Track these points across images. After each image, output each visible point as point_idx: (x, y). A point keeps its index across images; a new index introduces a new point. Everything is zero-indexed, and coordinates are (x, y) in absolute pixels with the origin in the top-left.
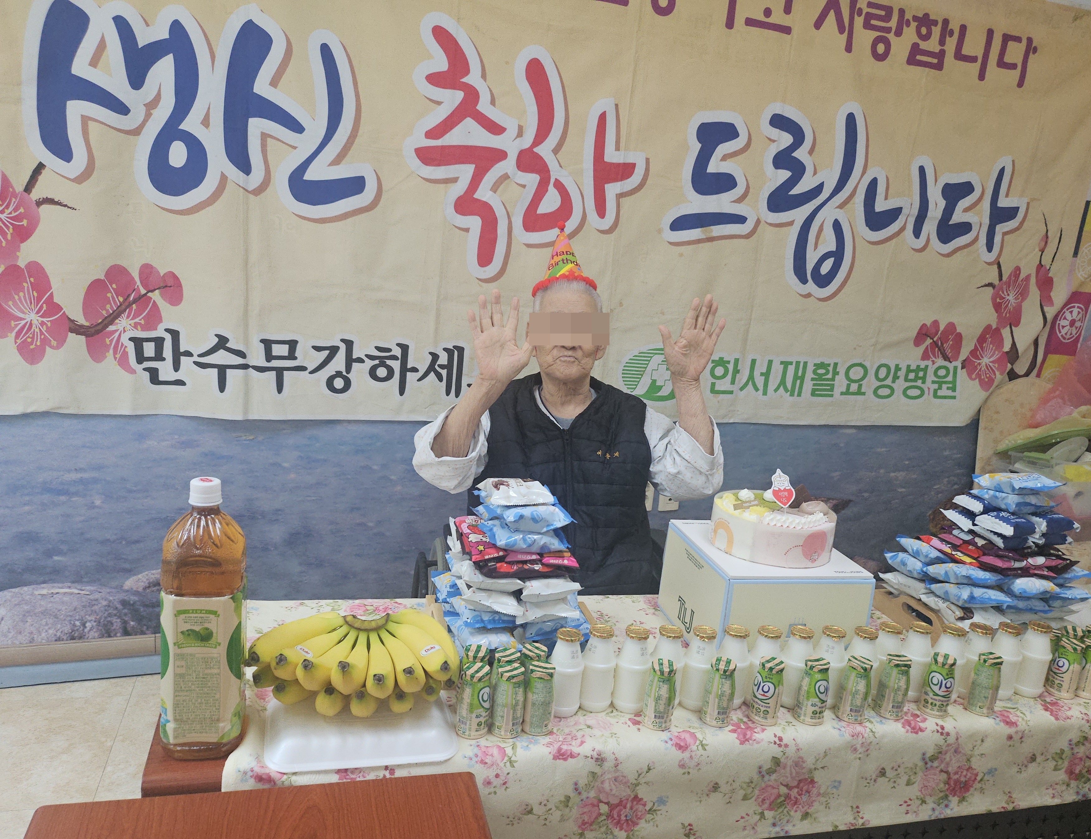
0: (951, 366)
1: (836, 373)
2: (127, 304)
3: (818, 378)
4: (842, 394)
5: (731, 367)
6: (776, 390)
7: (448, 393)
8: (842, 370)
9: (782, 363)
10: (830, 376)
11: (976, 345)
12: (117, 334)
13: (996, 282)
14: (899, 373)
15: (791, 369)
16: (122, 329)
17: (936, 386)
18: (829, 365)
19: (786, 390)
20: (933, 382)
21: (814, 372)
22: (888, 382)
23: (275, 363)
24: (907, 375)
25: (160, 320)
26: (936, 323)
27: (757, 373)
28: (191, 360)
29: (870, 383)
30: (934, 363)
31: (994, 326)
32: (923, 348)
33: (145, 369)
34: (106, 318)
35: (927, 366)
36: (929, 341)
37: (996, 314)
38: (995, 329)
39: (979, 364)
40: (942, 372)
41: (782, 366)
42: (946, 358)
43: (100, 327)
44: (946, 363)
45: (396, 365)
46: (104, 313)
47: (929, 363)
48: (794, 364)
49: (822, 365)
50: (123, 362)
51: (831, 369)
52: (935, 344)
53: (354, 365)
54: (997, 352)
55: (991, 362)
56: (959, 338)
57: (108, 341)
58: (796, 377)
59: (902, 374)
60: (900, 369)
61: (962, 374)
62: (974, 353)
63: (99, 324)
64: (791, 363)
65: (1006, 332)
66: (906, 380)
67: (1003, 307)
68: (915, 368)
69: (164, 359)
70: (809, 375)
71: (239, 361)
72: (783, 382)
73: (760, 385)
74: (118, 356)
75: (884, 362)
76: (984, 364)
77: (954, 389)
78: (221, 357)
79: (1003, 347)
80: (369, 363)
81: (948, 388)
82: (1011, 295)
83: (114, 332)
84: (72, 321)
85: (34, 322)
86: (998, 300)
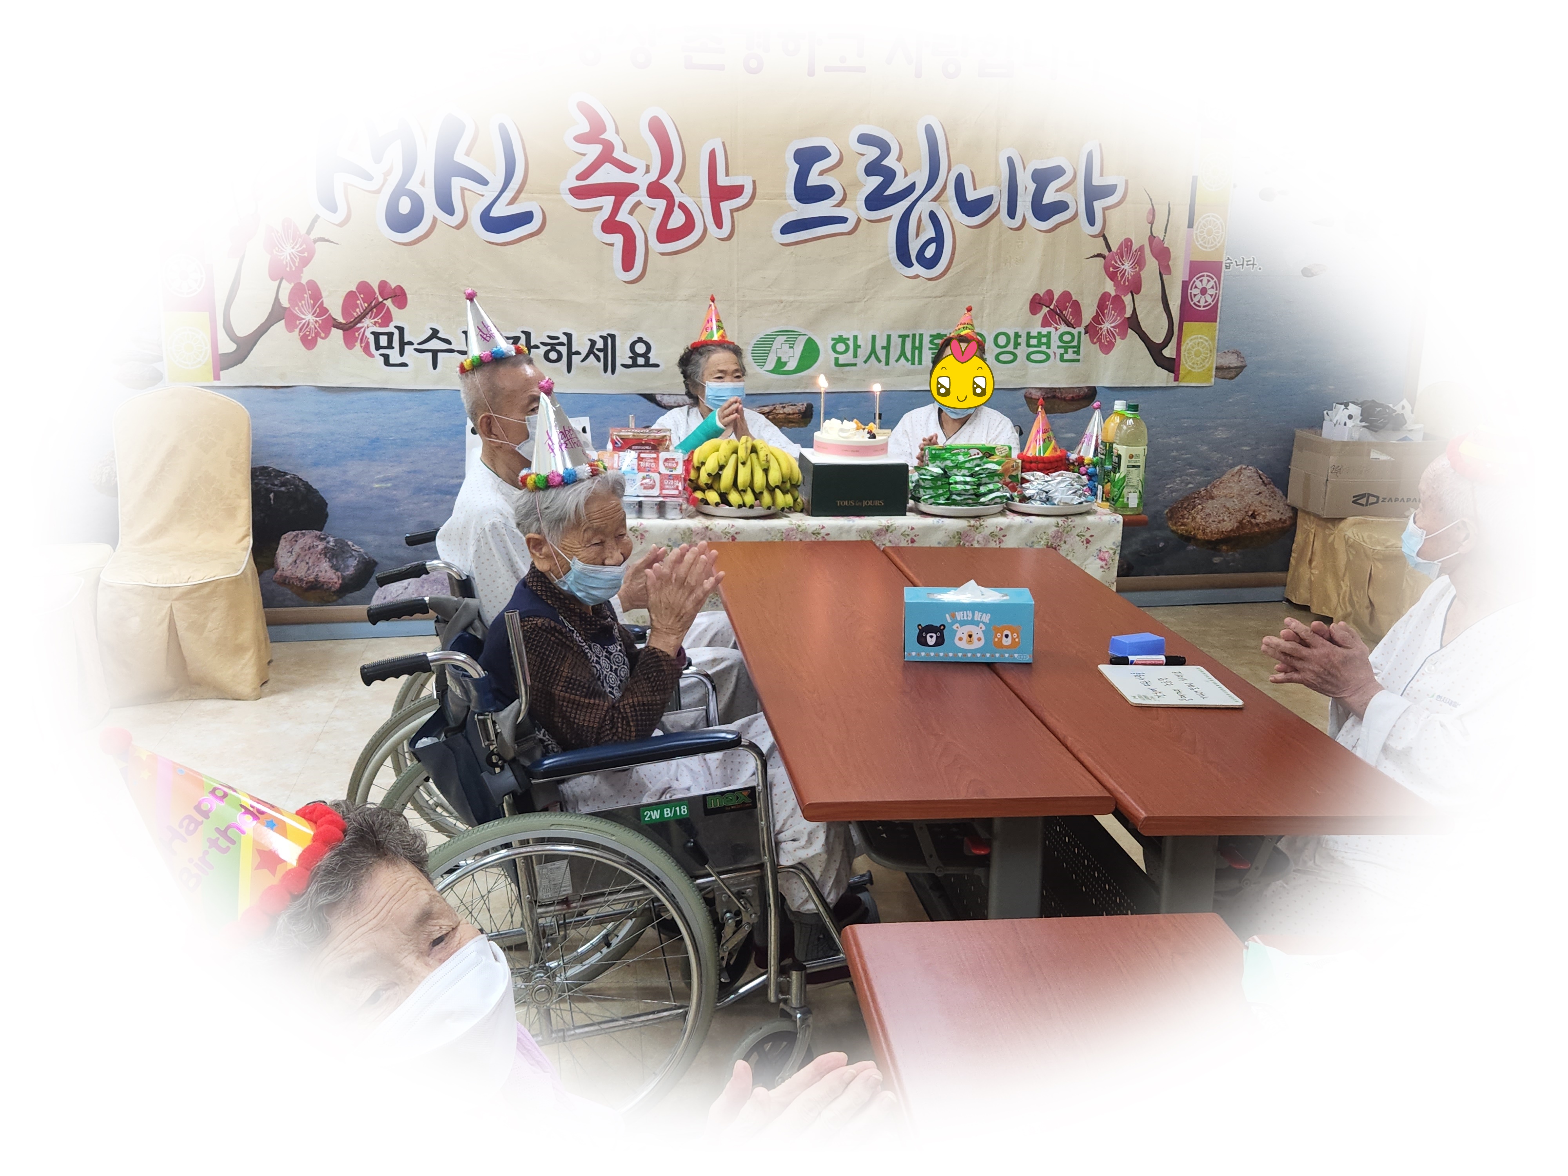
0: (1075, 332)
2: (370, 307)
5: (851, 343)
6: (897, 361)
7: (605, 370)
9: (900, 336)
11: (1097, 312)
12: (363, 330)
13: (1106, 253)
14: (1020, 340)
15: (909, 341)
16: (366, 326)
17: (1061, 351)
19: (907, 360)
20: (1059, 347)
22: (1010, 348)
24: (1028, 342)
25: (392, 321)
26: (1050, 293)
27: (877, 347)
28: (412, 347)
30: (1056, 329)
31: (1113, 294)
32: (1040, 316)
33: (381, 355)
34: (356, 318)
35: (1049, 333)
36: (1045, 310)
37: (1112, 283)
38: (1115, 296)
39: (1102, 329)
40: (1067, 338)
41: (901, 339)
42: (1069, 324)
43: (352, 324)
44: (1069, 329)
45: (563, 350)
46: (355, 314)
47: (1052, 329)
48: (911, 336)
50: (366, 349)
52: (1052, 312)
54: (1119, 318)
55: (1112, 327)
56: (1076, 306)
57: (357, 334)
58: (914, 348)
59: (1022, 340)
60: (1020, 336)
61: (1085, 338)
62: (1097, 318)
63: (351, 322)
64: (908, 336)
65: (1127, 299)
66: (1028, 345)
67: (1119, 276)
69: (393, 348)
70: (926, 345)
71: (446, 346)
72: (903, 353)
73: (882, 357)
74: (363, 345)
75: (1001, 330)
76: (1105, 328)
77: (1077, 353)
78: (435, 344)
79: (1125, 313)
80: (544, 349)
81: (1074, 352)
82: (1126, 264)
83: (362, 327)
84: (335, 319)
85: (311, 321)
86: (1111, 269)
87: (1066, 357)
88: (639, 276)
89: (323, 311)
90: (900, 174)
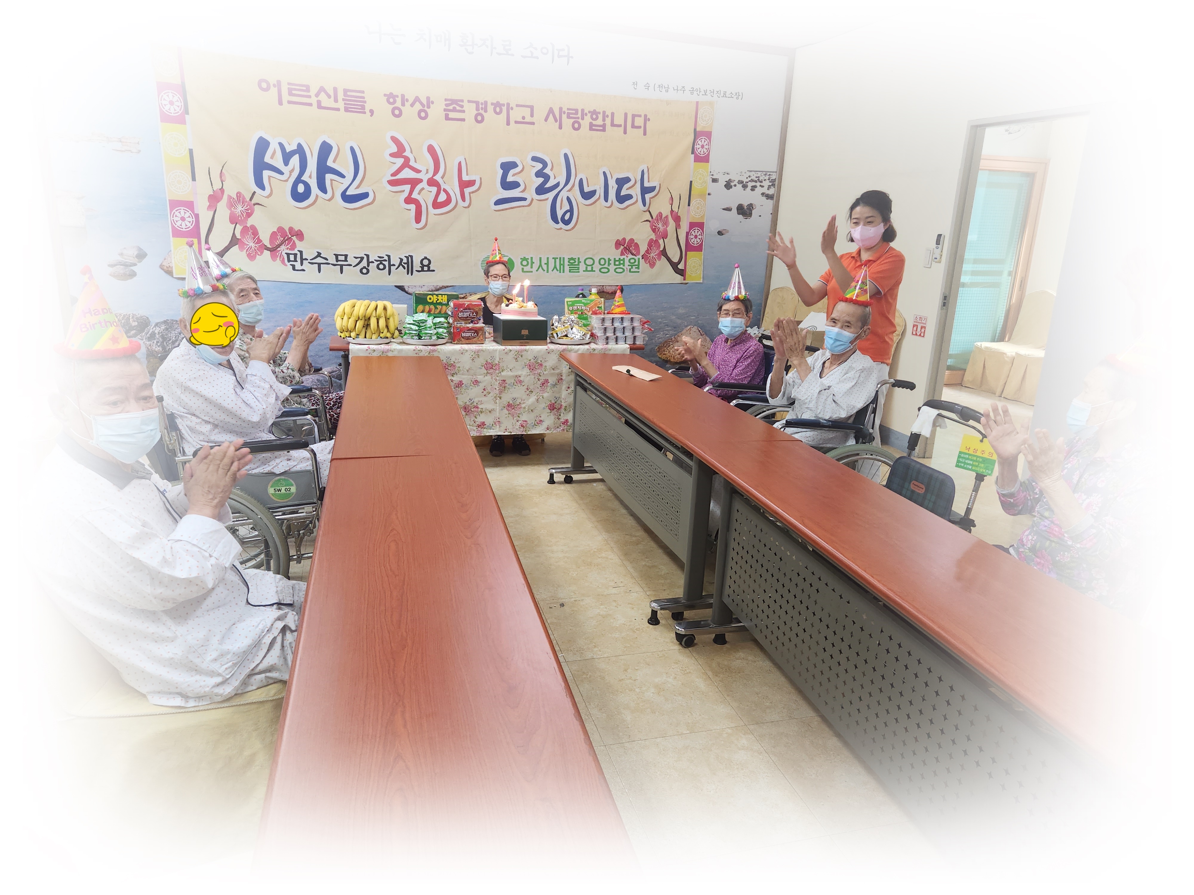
0: (636, 258)
1: (579, 262)
2: (284, 240)
3: (571, 264)
4: (584, 271)
5: (529, 261)
6: (552, 271)
7: (408, 274)
8: (582, 260)
9: (553, 258)
10: (577, 263)
11: (647, 248)
12: (281, 251)
13: (650, 219)
14: (610, 262)
15: (558, 261)
16: (283, 250)
17: (630, 267)
18: (576, 259)
19: (557, 270)
20: (629, 265)
21: (569, 262)
22: (606, 266)
23: (339, 263)
24: (615, 263)
25: (296, 247)
26: (624, 239)
27: (543, 264)
28: (307, 261)
29: (597, 267)
30: (627, 257)
31: (654, 239)
32: (620, 250)
33: (291, 265)
34: (277, 246)
35: (624, 259)
37: (654, 234)
38: (656, 240)
39: (650, 256)
40: (632, 261)
41: (554, 260)
42: (633, 254)
43: (275, 249)
44: (634, 257)
45: (386, 263)
46: (276, 243)
47: (625, 257)
48: (559, 258)
49: (572, 259)
50: (283, 262)
51: (577, 260)
52: (625, 248)
53: (370, 264)
54: (658, 251)
55: (655, 255)
56: (637, 246)
57: (278, 254)
58: (560, 264)
59: (612, 262)
60: (611, 260)
61: (642, 261)
62: (647, 251)
63: (275, 247)
64: (557, 258)
65: (661, 241)
66: (615, 265)
67: (657, 230)
68: (618, 259)
69: (297, 261)
70: (566, 263)
71: (325, 261)
72: (555, 267)
73: (545, 268)
74: (281, 259)
75: (602, 257)
77: (638, 268)
78: (319, 260)
79: (660, 248)
80: (377, 263)
81: (636, 268)
82: (660, 224)
83: (280, 250)
84: (266, 246)
85: (253, 246)
86: (654, 227)
87: (632, 270)
88: (424, 226)
89: (259, 241)
90: (552, 177)
